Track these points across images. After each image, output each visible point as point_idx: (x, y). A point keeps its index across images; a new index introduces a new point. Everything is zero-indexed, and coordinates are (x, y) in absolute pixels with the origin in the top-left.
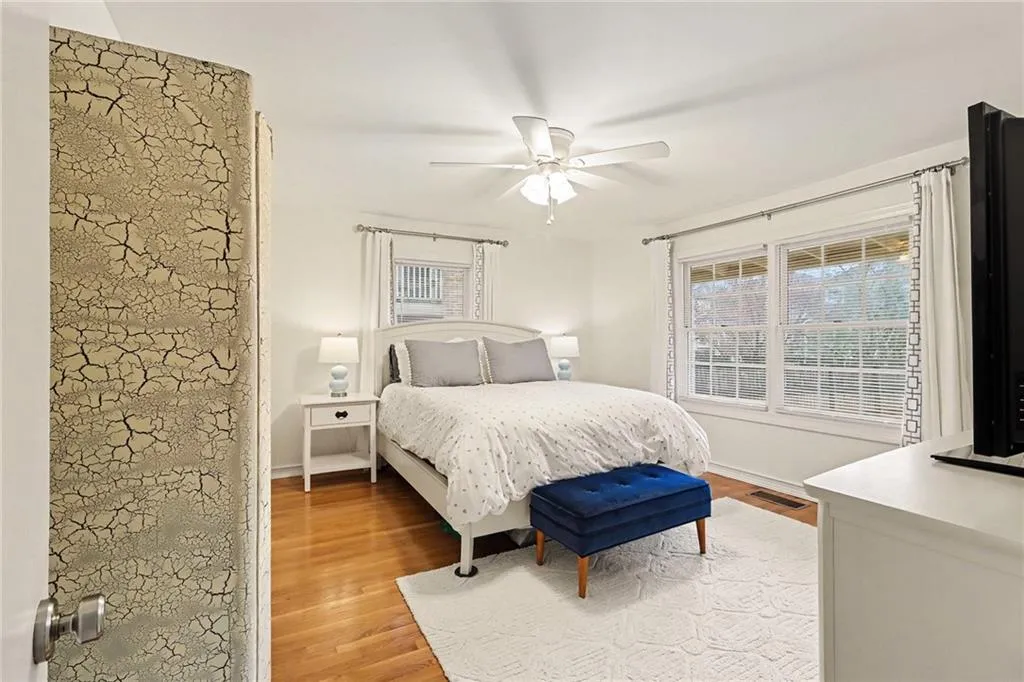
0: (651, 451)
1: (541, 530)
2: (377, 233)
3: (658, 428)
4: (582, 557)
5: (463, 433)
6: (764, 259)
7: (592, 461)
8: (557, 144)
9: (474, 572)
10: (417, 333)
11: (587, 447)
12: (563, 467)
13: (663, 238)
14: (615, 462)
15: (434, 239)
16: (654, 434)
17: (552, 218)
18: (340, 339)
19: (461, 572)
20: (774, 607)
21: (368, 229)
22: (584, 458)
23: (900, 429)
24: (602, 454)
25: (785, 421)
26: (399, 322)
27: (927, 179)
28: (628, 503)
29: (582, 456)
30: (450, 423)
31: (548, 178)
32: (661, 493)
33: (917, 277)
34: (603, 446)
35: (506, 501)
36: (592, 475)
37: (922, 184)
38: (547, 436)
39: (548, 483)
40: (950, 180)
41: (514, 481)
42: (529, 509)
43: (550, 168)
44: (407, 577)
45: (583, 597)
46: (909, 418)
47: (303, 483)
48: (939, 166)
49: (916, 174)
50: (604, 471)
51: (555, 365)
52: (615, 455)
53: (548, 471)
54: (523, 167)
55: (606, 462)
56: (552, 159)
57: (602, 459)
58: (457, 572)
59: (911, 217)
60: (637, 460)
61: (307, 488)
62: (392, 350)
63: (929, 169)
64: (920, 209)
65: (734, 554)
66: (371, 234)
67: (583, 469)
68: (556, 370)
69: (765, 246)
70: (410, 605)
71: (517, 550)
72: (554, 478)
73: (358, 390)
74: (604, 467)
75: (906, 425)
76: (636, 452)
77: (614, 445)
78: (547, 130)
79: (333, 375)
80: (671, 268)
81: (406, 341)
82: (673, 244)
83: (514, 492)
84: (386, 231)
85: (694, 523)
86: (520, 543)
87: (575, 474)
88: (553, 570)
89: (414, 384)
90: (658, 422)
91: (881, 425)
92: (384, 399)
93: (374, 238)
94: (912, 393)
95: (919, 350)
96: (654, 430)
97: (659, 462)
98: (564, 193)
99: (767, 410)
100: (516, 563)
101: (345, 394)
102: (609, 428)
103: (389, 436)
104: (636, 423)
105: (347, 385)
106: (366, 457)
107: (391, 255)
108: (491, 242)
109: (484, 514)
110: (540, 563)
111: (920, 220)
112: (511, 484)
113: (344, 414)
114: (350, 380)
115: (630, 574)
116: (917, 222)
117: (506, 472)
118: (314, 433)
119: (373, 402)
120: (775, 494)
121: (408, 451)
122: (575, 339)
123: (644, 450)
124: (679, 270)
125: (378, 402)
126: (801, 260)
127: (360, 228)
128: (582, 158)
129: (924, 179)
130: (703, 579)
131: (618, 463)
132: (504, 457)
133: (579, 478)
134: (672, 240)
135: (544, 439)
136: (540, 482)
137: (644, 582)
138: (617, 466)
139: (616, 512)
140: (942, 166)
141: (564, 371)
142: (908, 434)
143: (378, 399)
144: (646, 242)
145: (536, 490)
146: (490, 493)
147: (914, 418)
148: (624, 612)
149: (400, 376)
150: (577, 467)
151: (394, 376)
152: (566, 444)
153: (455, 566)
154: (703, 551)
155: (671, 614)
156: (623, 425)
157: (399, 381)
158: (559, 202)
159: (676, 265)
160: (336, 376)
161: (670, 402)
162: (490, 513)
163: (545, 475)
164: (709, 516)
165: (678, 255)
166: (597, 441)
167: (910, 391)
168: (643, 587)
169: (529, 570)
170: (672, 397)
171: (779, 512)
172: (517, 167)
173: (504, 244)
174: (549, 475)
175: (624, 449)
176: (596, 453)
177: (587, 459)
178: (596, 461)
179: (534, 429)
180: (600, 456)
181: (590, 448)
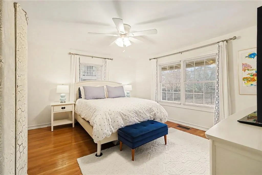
0: (152, 116)
1: (121, 141)
2: (75, 55)
3: (154, 110)
4: (133, 149)
5: (98, 114)
6: (180, 65)
7: (135, 120)
8: (125, 29)
9: (101, 154)
10: (86, 84)
12: (127, 122)
13: (154, 59)
15: (92, 57)
16: (153, 112)
17: (124, 51)
18: (63, 86)
19: (97, 155)
20: (185, 159)
21: (73, 54)
23: (214, 109)
24: (139, 118)
25: (186, 107)
26: (82, 81)
27: (221, 44)
28: (146, 133)
29: (133, 119)
30: (95, 110)
31: (123, 39)
32: (155, 129)
33: (218, 69)
34: (139, 116)
35: (111, 133)
36: (136, 124)
37: (220, 45)
38: (123, 114)
39: (123, 127)
40: (226, 44)
41: (113, 127)
42: (118, 135)
43: (124, 36)
44: (80, 158)
45: (133, 161)
46: (216, 106)
47: (51, 129)
48: (224, 40)
49: (218, 43)
50: (139, 123)
51: (126, 92)
52: (142, 118)
53: (123, 124)
54: (116, 36)
55: (140, 120)
56: (124, 33)
57: (139, 119)
58: (96, 155)
59: (217, 54)
60: (148, 119)
61: (52, 130)
62: (79, 89)
63: (221, 41)
64: (219, 52)
65: (174, 144)
66: (73, 55)
67: (133, 122)
68: (126, 94)
69: (180, 61)
70: (80, 168)
71: (115, 147)
72: (125, 126)
73: (69, 101)
74: (139, 121)
75: (215, 108)
76: (148, 117)
77: (142, 115)
78: (123, 25)
79: (61, 96)
80: (157, 66)
81: (83, 86)
82: (157, 60)
83: (113, 130)
84: (78, 55)
85: (164, 136)
86: (115, 145)
87: (131, 124)
88: (125, 152)
89: (85, 99)
91: (208, 107)
92: (77, 103)
93: (74, 56)
94: (217, 99)
95: (219, 88)
96: (153, 111)
97: (154, 119)
98: (128, 44)
99: (181, 104)
100: (114, 151)
101: (65, 102)
102: (140, 111)
103: (78, 114)
104: (148, 109)
105: (65, 99)
106: (72, 120)
107: (79, 62)
108: (108, 59)
109: (104, 137)
110: (121, 151)
111: (219, 54)
112: (112, 128)
113: (64, 108)
114: (67, 98)
115: (146, 152)
116: (218, 55)
117: (111, 125)
118: (54, 114)
119: (73, 104)
120: (183, 126)
121: (83, 118)
122: (131, 86)
123: (150, 116)
124: (158, 67)
125: (75, 104)
126: (189, 65)
127: (70, 54)
128: (133, 33)
129: (220, 44)
130: (167, 152)
132: (110, 120)
133: (132, 125)
134: (157, 59)
135: (122, 114)
136: (121, 127)
137: (151, 154)
138: (143, 121)
139: (142, 135)
140: (225, 40)
141: (128, 94)
142: (216, 110)
143: (75, 103)
144: (150, 59)
145: (120, 129)
146: (106, 131)
147: (217, 106)
148: (145, 164)
149: (82, 96)
150: (131, 122)
151: (80, 97)
152: (128, 116)
153: (95, 153)
154: (166, 144)
155: (158, 164)
156: (144, 110)
157: (81, 98)
158: (127, 46)
159: (158, 66)
160: (62, 97)
161: (156, 102)
162: (106, 137)
163: (122, 124)
164: (168, 134)
165: (158, 63)
166: (137, 114)
167: (216, 99)
168: (150, 156)
169: (117, 153)
170: (157, 101)
171: (184, 131)
172: (114, 35)
173: (112, 59)
174: (123, 125)
175: (144, 116)
176: (137, 118)
177: (134, 120)
178: (137, 120)
179: (119, 112)
180: (138, 119)
181: (135, 116)
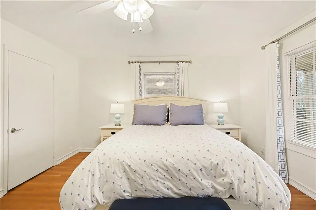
3: (226, 173)
7: (162, 188)
11: (160, 178)
12: (139, 189)
13: (273, 42)
14: (185, 192)
15: (159, 63)
16: (224, 176)
18: (117, 104)
22: (156, 185)
24: (174, 185)
34: (174, 178)
38: (129, 167)
39: (128, 198)
53: (129, 190)
55: (177, 191)
72: (133, 195)
74: (175, 194)
76: (205, 187)
77: (183, 179)
79: (115, 118)
82: (280, 44)
83: (102, 200)
84: (138, 62)
90: (228, 168)
96: (224, 173)
104: (205, 165)
107: (139, 71)
108: (183, 62)
117: (96, 187)
123: (212, 184)
127: (129, 62)
131: (187, 193)
134: (280, 41)
136: (121, 196)
138: (186, 195)
141: (221, 119)
144: (264, 48)
150: (150, 191)
152: (142, 173)
156: (194, 166)
159: (283, 57)
163: (124, 191)
165: (285, 51)
166: (169, 174)
173: (190, 62)
174: (129, 193)
175: (192, 184)
176: (168, 183)
177: (159, 187)
178: (168, 189)
179: (121, 161)
180: (171, 185)
181: (162, 179)
